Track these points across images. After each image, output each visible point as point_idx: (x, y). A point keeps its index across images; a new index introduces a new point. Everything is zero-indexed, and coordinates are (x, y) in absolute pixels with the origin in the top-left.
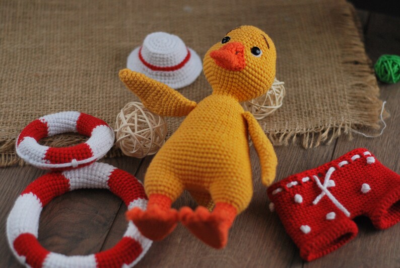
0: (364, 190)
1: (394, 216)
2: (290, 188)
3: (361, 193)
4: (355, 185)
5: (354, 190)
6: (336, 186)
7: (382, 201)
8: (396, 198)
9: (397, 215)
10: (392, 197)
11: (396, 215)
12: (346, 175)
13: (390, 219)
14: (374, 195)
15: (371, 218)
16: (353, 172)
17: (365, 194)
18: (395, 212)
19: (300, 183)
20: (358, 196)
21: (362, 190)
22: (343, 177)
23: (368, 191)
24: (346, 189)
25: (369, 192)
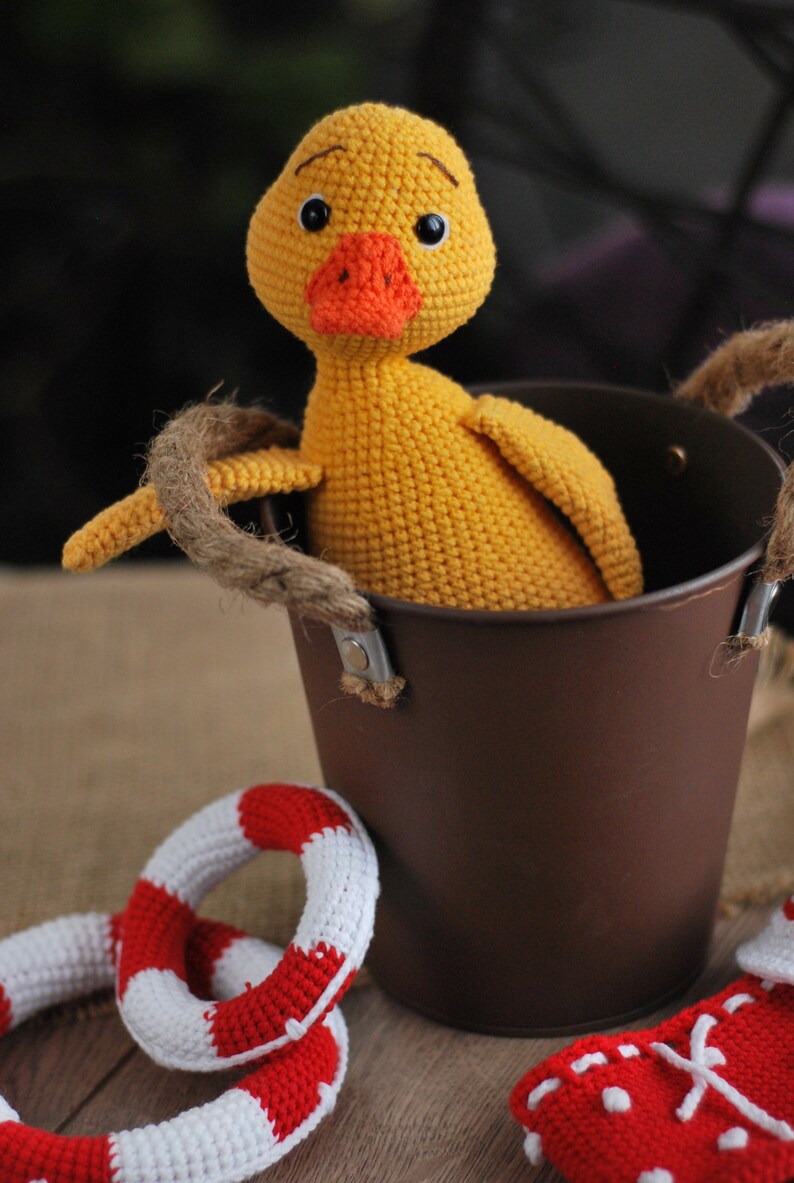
2: (583, 1075)
6: (730, 1064)
12: (756, 1033)
19: (614, 1057)
22: (746, 1039)
24: (763, 1069)
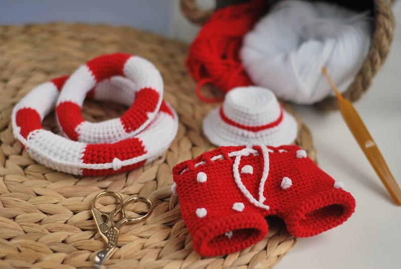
0: (284, 185)
1: (318, 225)
3: (281, 189)
4: (276, 179)
5: (273, 184)
6: (253, 175)
7: (304, 202)
8: (321, 204)
9: (322, 223)
10: (317, 202)
11: (320, 224)
13: (312, 227)
14: (295, 193)
15: (285, 221)
16: (277, 162)
17: (285, 191)
18: (320, 220)
20: (276, 192)
21: (282, 185)
23: (289, 187)
25: (290, 189)
